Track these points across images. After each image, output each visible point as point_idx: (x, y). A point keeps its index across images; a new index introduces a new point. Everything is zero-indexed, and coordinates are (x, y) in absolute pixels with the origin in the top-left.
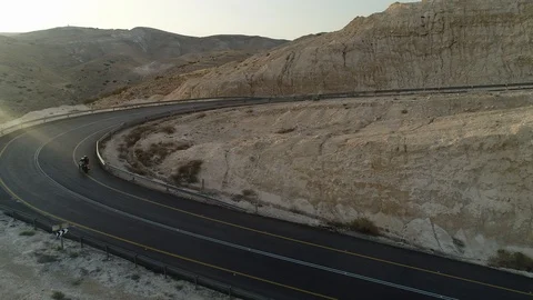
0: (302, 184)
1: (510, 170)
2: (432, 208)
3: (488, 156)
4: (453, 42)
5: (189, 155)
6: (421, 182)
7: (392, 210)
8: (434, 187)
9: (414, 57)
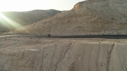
4: (69, 21)
9: (60, 25)
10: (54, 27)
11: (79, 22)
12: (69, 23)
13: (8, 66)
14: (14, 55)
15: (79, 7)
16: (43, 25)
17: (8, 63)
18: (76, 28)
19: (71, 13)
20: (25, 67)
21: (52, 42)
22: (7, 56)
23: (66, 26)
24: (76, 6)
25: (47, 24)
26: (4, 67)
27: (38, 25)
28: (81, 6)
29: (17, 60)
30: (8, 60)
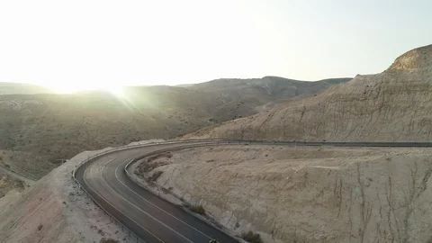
0: (192, 187)
1: (274, 192)
2: (234, 206)
3: (267, 183)
4: (382, 105)
5: (160, 169)
6: (235, 193)
7: (219, 205)
8: (239, 196)
9: (352, 116)
10: (333, 124)
11: (423, 108)
12: (382, 111)
13: (263, 202)
14: (277, 177)
15: (417, 63)
16: (298, 116)
17: (262, 196)
18: (416, 125)
19: (387, 82)
20: (317, 204)
21: (368, 154)
22: (254, 181)
23: (373, 121)
24: (407, 60)
25: (309, 115)
26: (251, 206)
27: (282, 118)
28: (425, 58)
29: (288, 189)
30: (260, 190)
